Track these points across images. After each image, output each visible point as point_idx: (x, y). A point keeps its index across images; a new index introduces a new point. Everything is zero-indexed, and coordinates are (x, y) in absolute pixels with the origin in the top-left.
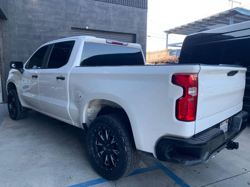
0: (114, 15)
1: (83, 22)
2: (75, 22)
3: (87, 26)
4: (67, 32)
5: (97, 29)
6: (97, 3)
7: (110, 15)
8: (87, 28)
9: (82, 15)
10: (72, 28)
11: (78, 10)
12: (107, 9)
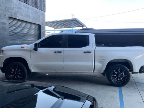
0: (31, 13)
1: (15, 14)
2: (11, 14)
3: (17, 17)
4: (6, 20)
5: (23, 20)
6: (23, 3)
7: (30, 12)
8: (18, 18)
9: (15, 9)
10: (9, 17)
11: (13, 5)
12: (28, 8)
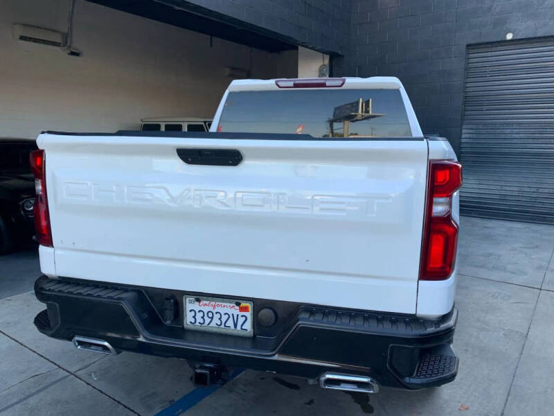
1: (499, 23)
2: (476, 31)
3: (509, 31)
5: (540, 33)
8: (509, 36)
10: (468, 46)
